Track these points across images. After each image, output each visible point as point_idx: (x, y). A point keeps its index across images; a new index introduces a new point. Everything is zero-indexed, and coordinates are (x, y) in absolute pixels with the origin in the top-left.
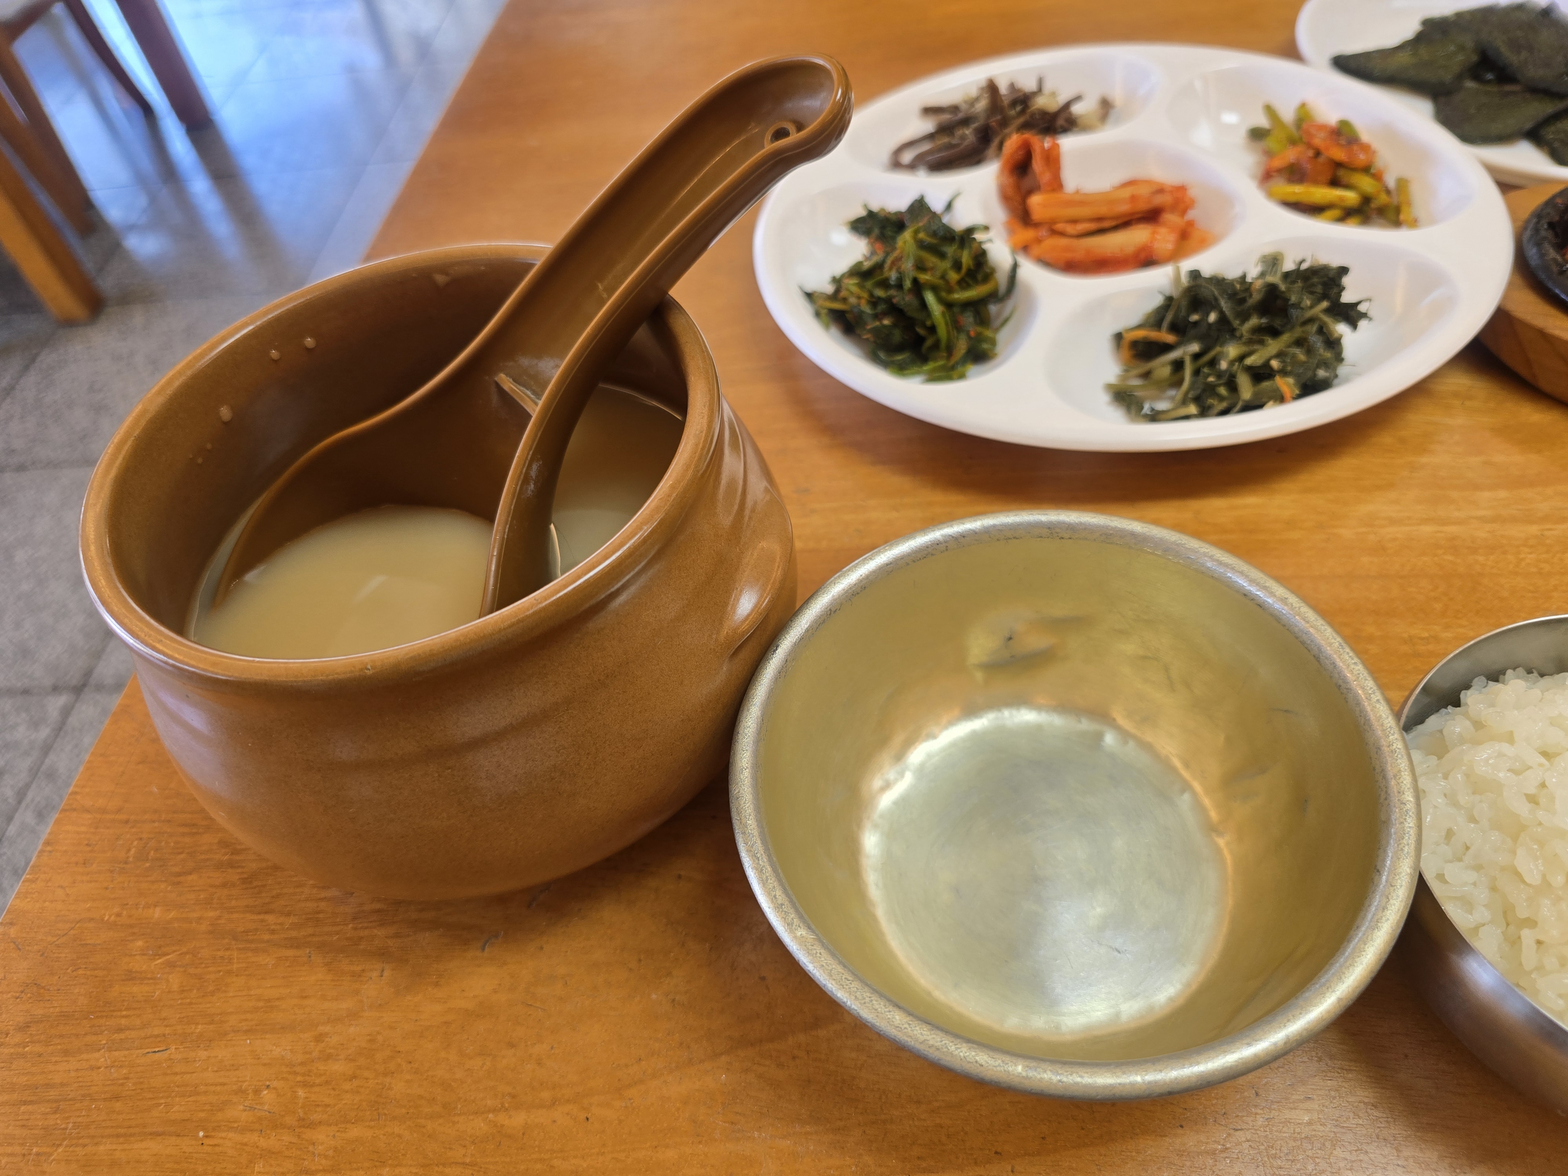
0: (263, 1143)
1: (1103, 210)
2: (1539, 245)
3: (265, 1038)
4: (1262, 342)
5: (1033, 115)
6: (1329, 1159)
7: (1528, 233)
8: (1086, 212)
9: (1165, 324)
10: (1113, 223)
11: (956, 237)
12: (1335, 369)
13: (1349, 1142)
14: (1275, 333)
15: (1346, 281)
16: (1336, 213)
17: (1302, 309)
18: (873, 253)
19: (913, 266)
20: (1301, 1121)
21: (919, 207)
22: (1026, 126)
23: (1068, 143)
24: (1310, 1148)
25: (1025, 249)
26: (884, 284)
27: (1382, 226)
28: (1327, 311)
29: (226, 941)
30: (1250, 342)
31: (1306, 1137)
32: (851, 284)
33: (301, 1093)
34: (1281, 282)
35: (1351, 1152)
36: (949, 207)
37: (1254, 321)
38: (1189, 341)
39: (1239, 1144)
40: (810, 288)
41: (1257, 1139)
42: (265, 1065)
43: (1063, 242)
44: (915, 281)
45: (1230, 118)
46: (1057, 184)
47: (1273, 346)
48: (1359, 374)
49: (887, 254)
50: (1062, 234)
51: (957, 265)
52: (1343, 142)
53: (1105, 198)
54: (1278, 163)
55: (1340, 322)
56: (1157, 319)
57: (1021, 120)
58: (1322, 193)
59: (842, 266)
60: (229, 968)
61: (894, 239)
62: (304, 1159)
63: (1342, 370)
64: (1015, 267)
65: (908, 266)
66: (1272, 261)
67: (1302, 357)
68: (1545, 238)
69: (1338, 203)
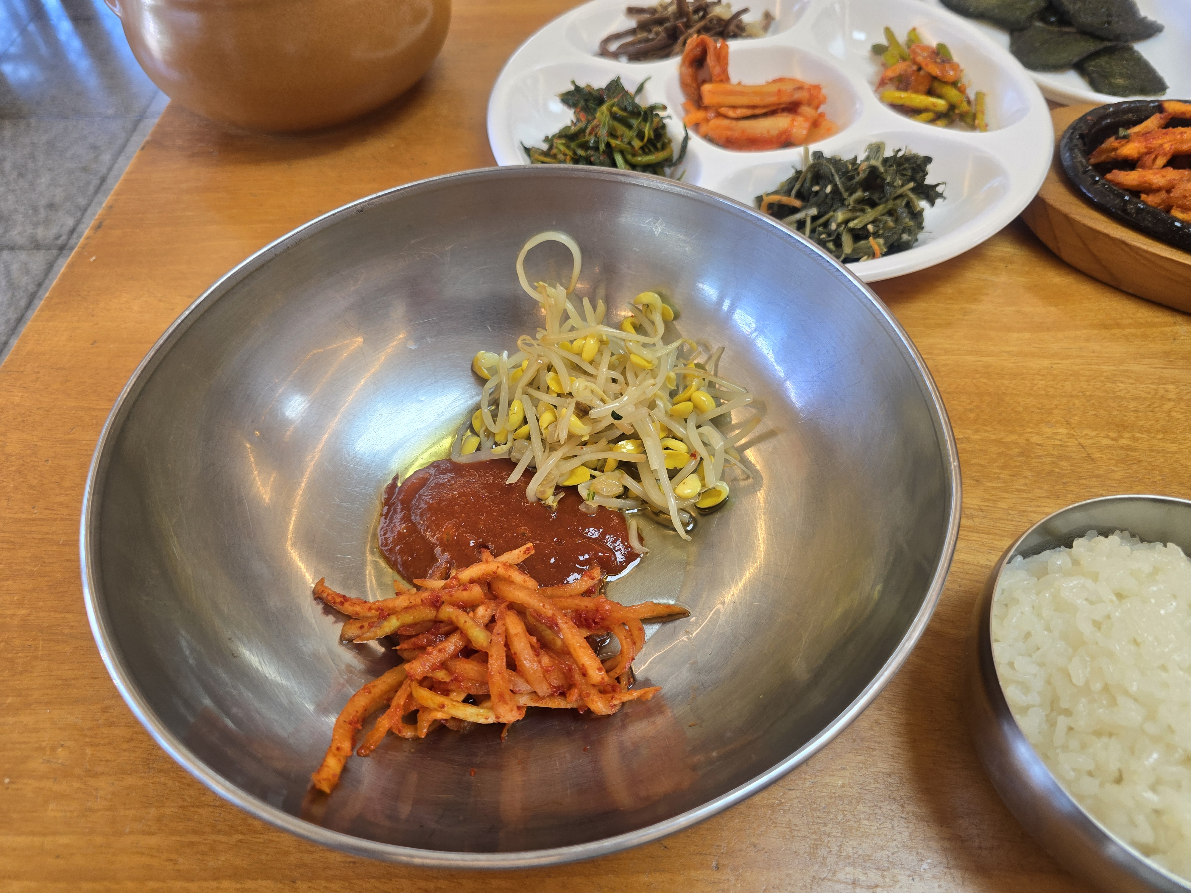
0: (56, 788)
1: (756, 100)
2: (1071, 150)
3: (61, 709)
4: (863, 211)
5: (711, 20)
6: (854, 812)
7: (1065, 141)
8: (744, 101)
9: (794, 192)
10: (764, 111)
11: (642, 113)
12: (916, 234)
13: (869, 800)
14: (873, 204)
15: (929, 168)
16: (930, 115)
17: (895, 187)
18: (578, 120)
19: (607, 132)
20: (836, 785)
21: (615, 86)
22: (705, 29)
23: (734, 45)
24: (841, 803)
25: (696, 127)
26: (585, 146)
27: (963, 129)
28: (913, 190)
29: (34, 633)
30: (853, 210)
31: (839, 796)
32: (559, 143)
33: (89, 751)
34: (881, 166)
35: (869, 807)
36: (640, 89)
37: (859, 194)
38: (811, 207)
39: (791, 800)
40: (528, 145)
41: (804, 797)
42: (60, 729)
43: (725, 122)
44: (608, 145)
45: (859, 36)
46: (725, 78)
47: (871, 214)
48: (933, 239)
49: (589, 122)
50: (726, 117)
51: (640, 135)
52: (939, 60)
53: (757, 91)
54: (890, 74)
55: (923, 199)
56: (787, 188)
57: (702, 23)
58: (920, 100)
59: (554, 129)
60: (34, 654)
61: (595, 110)
62: (88, 801)
63: (921, 236)
64: (686, 139)
65: (603, 133)
66: (876, 149)
67: (891, 224)
68: (1076, 145)
69: (932, 108)
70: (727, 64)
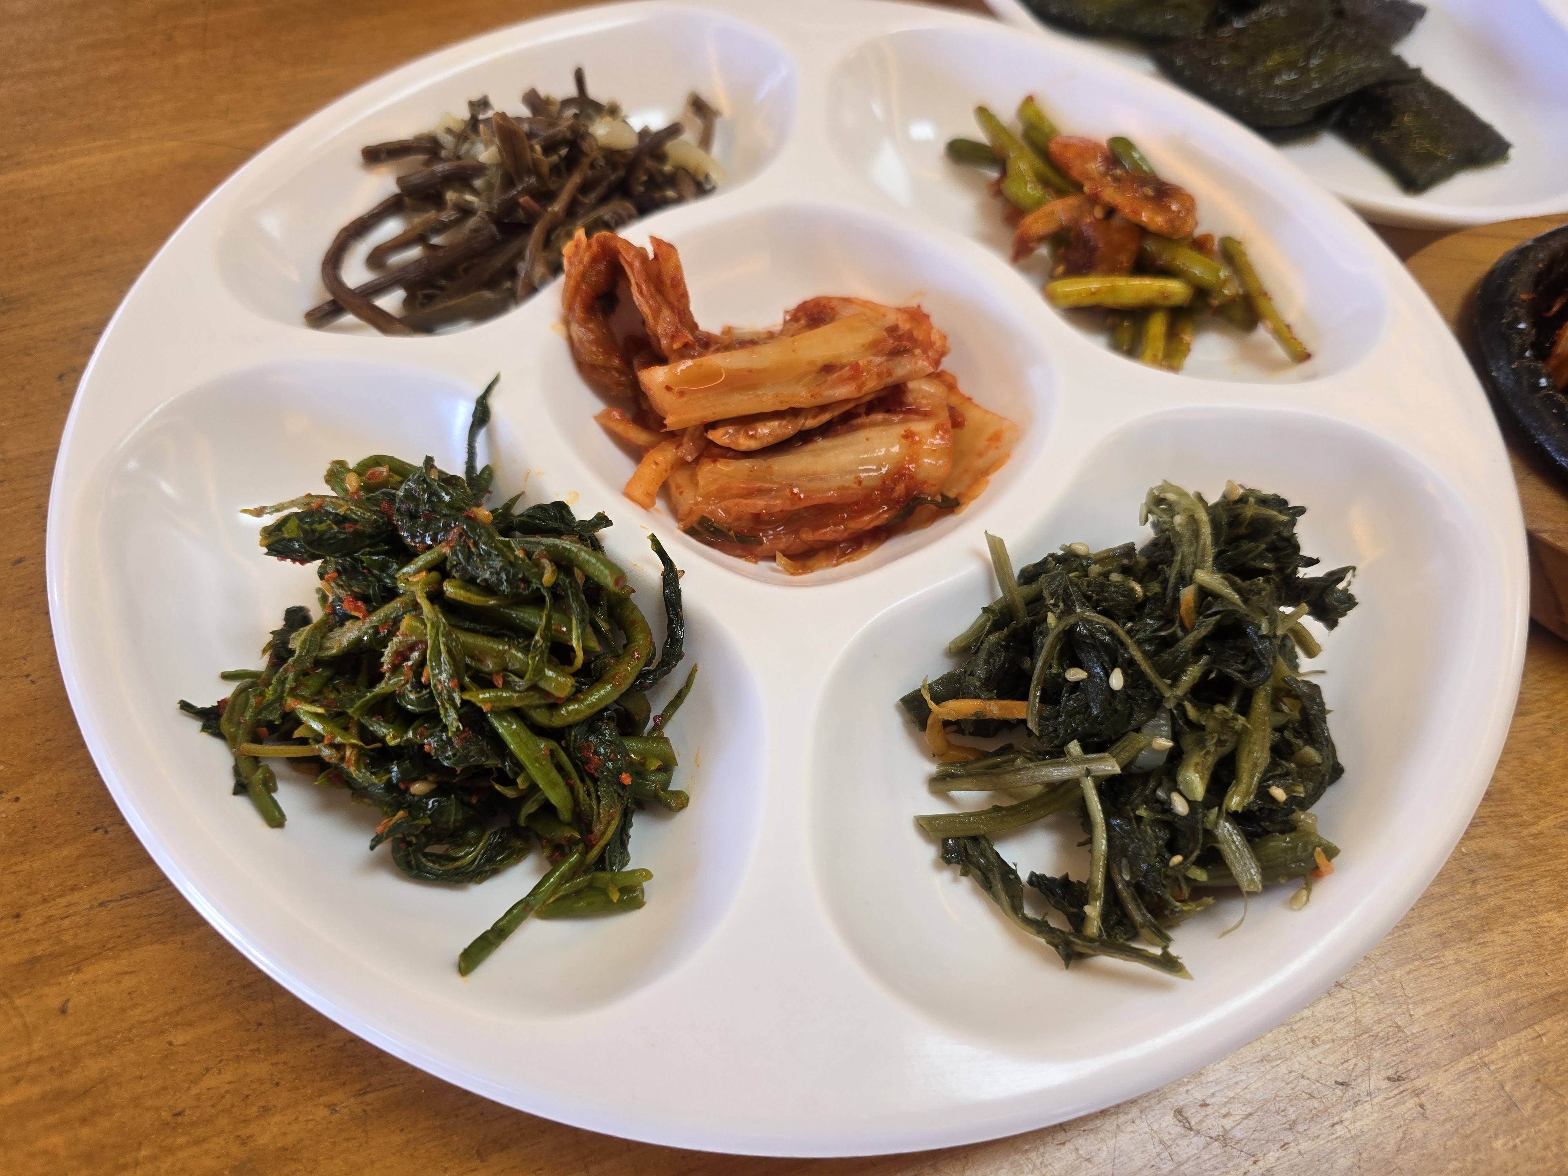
5: (597, 165)
8: (764, 398)
22: (586, 189)
26: (390, 708)
37: (1192, 671)
44: (469, 706)
50: (729, 453)
54: (1037, 226)
57: (576, 179)
58: (1128, 288)
65: (440, 678)
69: (1160, 302)
70: (684, 296)
